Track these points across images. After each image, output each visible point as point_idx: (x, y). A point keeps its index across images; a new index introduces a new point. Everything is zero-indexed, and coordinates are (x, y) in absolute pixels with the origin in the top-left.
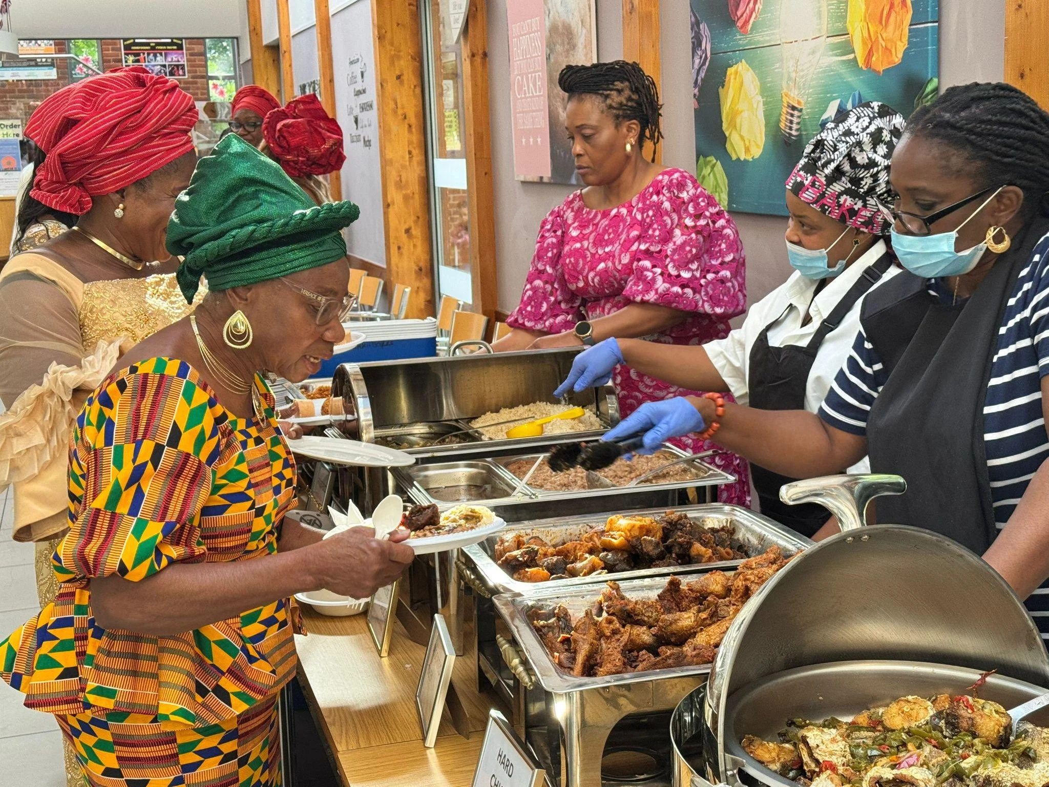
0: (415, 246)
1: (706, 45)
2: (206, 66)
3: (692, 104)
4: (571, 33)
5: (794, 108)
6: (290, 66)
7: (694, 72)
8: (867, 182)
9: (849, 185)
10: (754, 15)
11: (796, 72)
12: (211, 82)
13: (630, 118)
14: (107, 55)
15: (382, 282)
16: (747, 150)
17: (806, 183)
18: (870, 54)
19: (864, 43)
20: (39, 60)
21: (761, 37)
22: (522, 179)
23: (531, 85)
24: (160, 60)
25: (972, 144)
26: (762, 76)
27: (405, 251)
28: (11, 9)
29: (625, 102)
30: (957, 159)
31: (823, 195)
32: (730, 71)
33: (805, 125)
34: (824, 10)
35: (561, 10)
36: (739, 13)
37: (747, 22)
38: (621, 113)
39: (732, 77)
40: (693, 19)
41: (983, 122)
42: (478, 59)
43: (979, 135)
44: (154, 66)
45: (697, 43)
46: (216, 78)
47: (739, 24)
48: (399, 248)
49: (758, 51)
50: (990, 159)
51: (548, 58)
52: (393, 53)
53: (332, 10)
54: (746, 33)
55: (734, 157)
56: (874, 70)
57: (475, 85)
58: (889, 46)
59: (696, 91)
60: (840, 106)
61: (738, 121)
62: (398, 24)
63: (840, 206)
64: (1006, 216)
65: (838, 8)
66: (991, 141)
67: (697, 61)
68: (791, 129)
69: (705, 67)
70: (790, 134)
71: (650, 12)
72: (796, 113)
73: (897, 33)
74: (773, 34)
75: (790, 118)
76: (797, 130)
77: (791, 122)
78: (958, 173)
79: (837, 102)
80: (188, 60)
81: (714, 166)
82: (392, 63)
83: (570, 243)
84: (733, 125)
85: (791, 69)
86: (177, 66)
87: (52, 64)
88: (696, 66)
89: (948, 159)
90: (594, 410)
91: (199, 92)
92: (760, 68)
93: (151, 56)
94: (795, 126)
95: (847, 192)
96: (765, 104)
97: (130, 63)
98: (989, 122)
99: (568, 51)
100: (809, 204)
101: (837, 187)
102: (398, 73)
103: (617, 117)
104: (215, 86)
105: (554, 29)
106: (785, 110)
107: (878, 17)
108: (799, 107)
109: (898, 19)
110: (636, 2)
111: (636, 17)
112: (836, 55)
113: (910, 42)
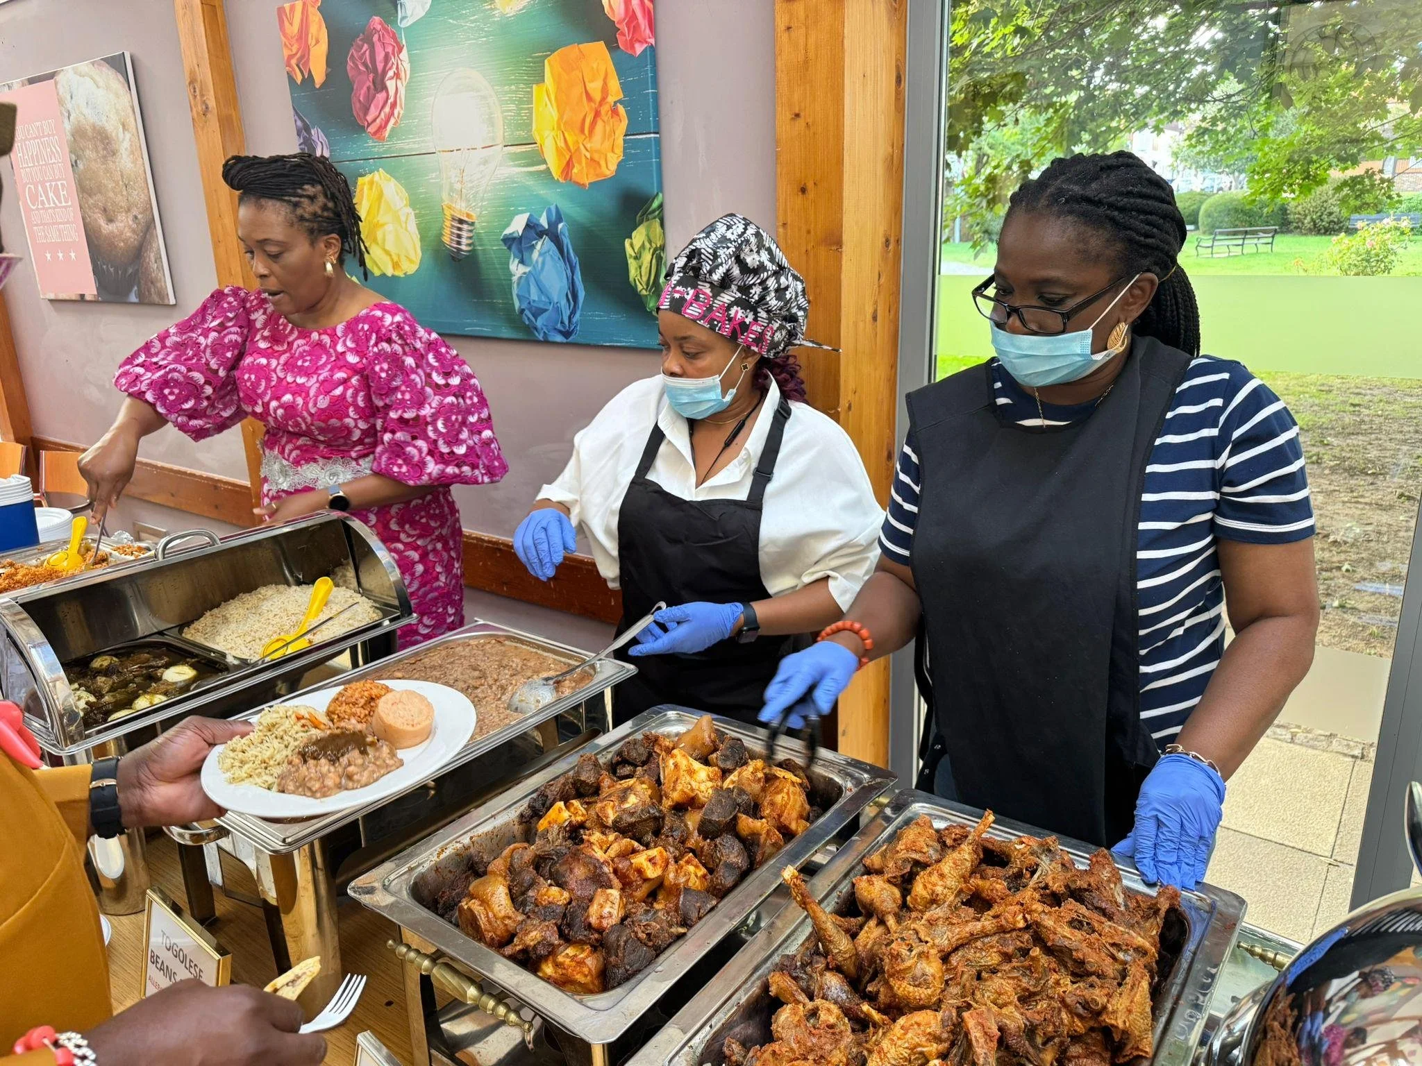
4: (107, 138)
5: (461, 221)
8: (756, 291)
9: (739, 295)
10: (392, 121)
11: (462, 182)
13: (327, 231)
16: (396, 265)
17: (688, 297)
18: (569, 166)
19: (560, 153)
21: (405, 145)
22: (52, 297)
23: (51, 195)
25: (1114, 221)
26: (411, 189)
29: (319, 212)
31: (710, 308)
32: (362, 181)
33: (479, 240)
34: (498, 116)
35: (86, 111)
36: (370, 118)
37: (382, 127)
38: (315, 225)
39: (366, 188)
40: (299, 123)
43: (1122, 210)
47: (372, 129)
49: (403, 160)
51: (74, 165)
54: (382, 139)
55: (377, 273)
56: (577, 183)
58: (596, 157)
60: (529, 220)
61: (380, 234)
63: (730, 319)
65: (519, 114)
66: (1135, 218)
68: (459, 243)
70: (459, 250)
71: (231, 116)
72: (465, 227)
73: (607, 144)
74: (423, 141)
75: (456, 231)
76: (469, 245)
77: (459, 236)
78: (1097, 259)
79: (527, 215)
83: (255, 356)
85: (454, 179)
89: (1086, 241)
92: (409, 180)
94: (464, 241)
95: (737, 302)
96: (417, 216)
99: (105, 157)
100: (694, 321)
101: (726, 298)
103: (311, 231)
105: (79, 134)
106: (448, 223)
107: (579, 124)
108: (470, 221)
109: (608, 129)
110: (212, 103)
111: (213, 119)
112: (519, 166)
113: (625, 154)
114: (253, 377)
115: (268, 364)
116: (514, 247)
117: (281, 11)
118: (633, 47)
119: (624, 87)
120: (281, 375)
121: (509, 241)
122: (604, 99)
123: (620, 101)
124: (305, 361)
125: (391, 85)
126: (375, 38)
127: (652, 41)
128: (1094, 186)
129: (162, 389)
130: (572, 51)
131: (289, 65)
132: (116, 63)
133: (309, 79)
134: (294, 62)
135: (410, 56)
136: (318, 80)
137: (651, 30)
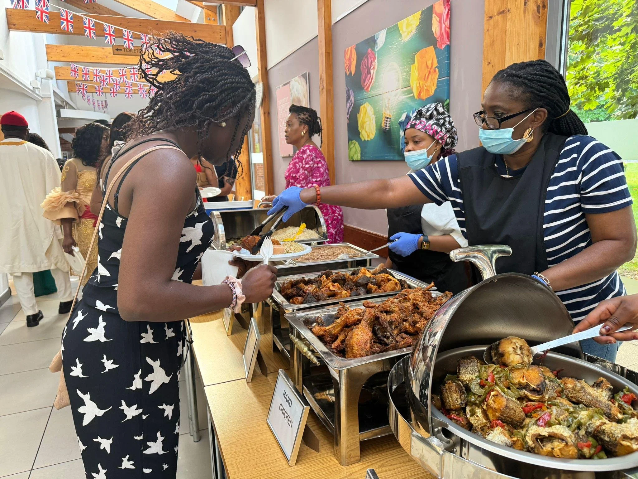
0: (245, 183)
1: (352, 98)
3: (347, 121)
4: (300, 100)
5: (387, 118)
7: (347, 109)
8: (442, 121)
10: (371, 84)
11: (389, 104)
13: (305, 124)
15: (234, 195)
16: (368, 136)
17: (417, 123)
18: (420, 93)
19: (417, 89)
21: (374, 92)
22: (282, 156)
25: (525, 84)
26: (374, 108)
27: (242, 185)
30: (517, 92)
31: (425, 126)
32: (362, 107)
33: (392, 124)
34: (401, 78)
35: (296, 93)
36: (365, 84)
37: (368, 87)
39: (362, 109)
40: (347, 89)
41: (531, 74)
42: (266, 114)
43: (530, 80)
45: (348, 98)
47: (365, 88)
48: (240, 184)
49: (373, 98)
50: (533, 93)
54: (368, 91)
55: (363, 140)
56: (422, 99)
57: (265, 124)
58: (428, 89)
59: (348, 116)
60: (406, 115)
61: (365, 125)
63: (432, 130)
64: (537, 124)
65: (406, 76)
66: (535, 84)
67: (348, 105)
68: (386, 126)
69: (352, 107)
70: (386, 128)
71: (330, 89)
72: (388, 120)
73: (432, 83)
74: (379, 90)
75: (386, 122)
76: (389, 126)
77: (386, 124)
78: (517, 99)
79: (406, 113)
81: (355, 144)
84: (363, 127)
85: (387, 103)
88: (348, 107)
89: (513, 92)
90: (316, 230)
92: (374, 105)
94: (388, 125)
96: (376, 118)
98: (535, 74)
101: (431, 122)
105: (293, 100)
106: (384, 119)
107: (424, 78)
108: (390, 117)
109: (432, 77)
110: (325, 85)
111: (325, 90)
112: (405, 95)
113: (437, 86)
116: (402, 125)
117: (345, 51)
118: (441, 46)
119: (438, 61)
121: (401, 123)
122: (432, 67)
123: (437, 67)
125: (372, 71)
126: (369, 56)
127: (449, 43)
128: (522, 71)
130: (424, 50)
131: (346, 69)
132: (304, 76)
133: (351, 73)
134: (347, 68)
135: (378, 61)
136: (353, 73)
137: (448, 39)
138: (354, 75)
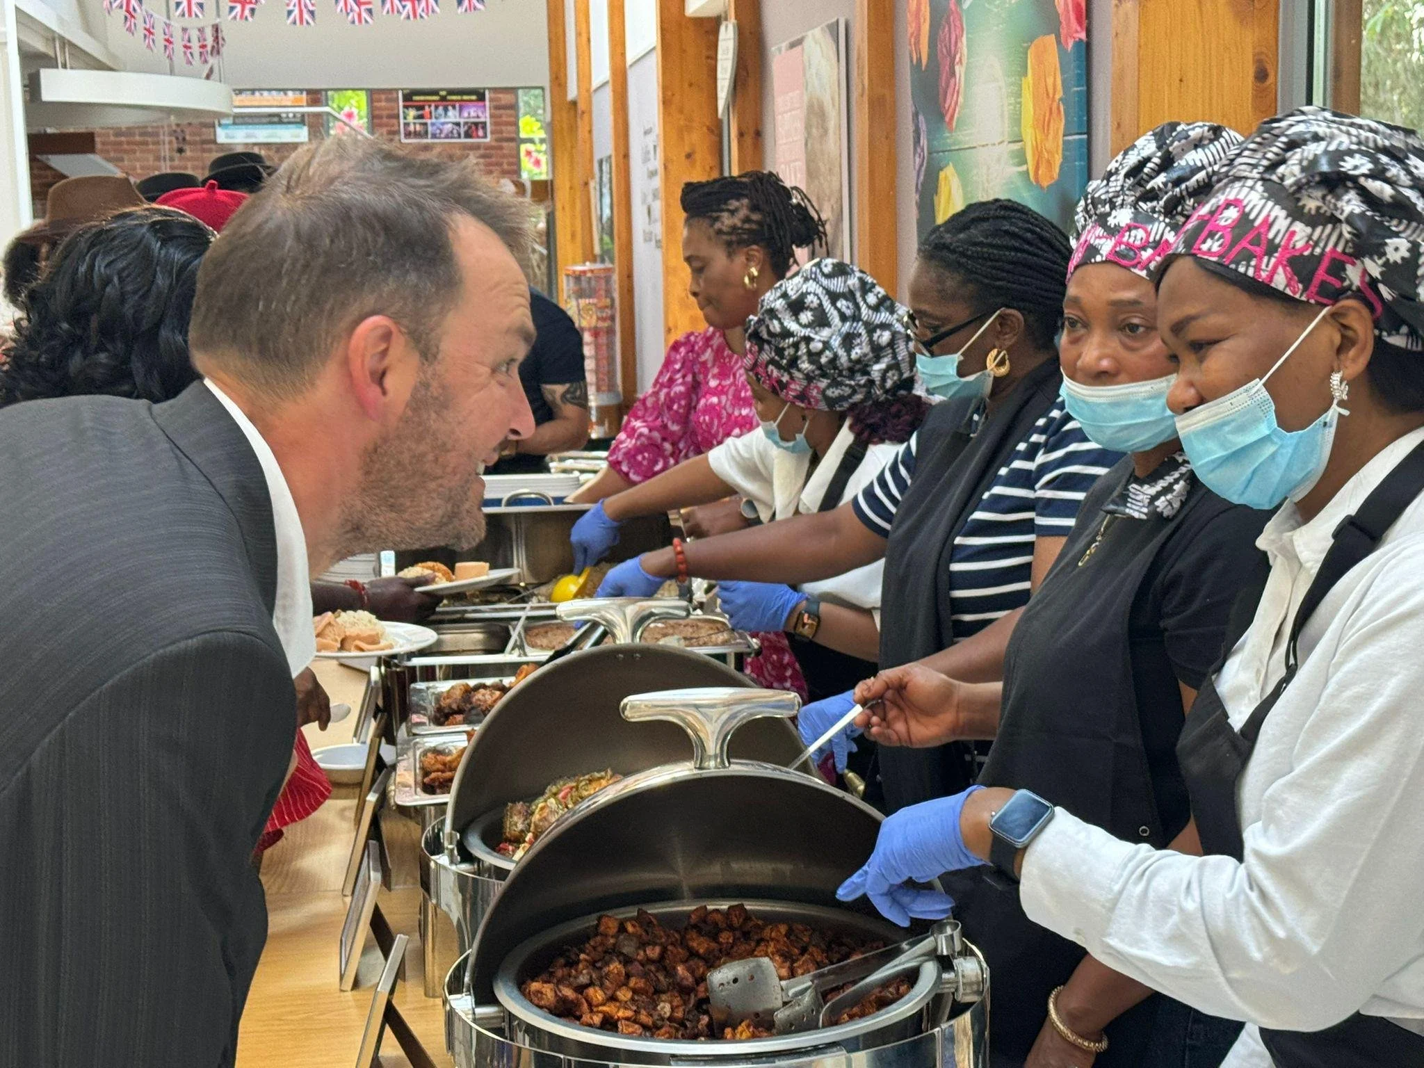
1: (924, 141)
2: (516, 124)
3: (915, 215)
4: (824, 114)
6: (590, 132)
7: (916, 173)
9: (773, 355)
10: (957, 110)
12: (523, 148)
13: (747, 243)
14: (379, 109)
18: (1037, 167)
19: (1034, 155)
20: (284, 115)
21: (963, 137)
24: (453, 115)
28: (224, 50)
29: (739, 224)
30: (951, 282)
32: (942, 175)
34: (1006, 109)
35: (816, 83)
36: (947, 106)
37: (952, 117)
38: (734, 238)
39: (944, 183)
40: (914, 108)
42: (749, 140)
44: (443, 124)
45: (917, 138)
46: (531, 141)
47: (947, 119)
49: (961, 153)
50: (981, 283)
51: (806, 144)
52: (682, 123)
53: (630, 57)
54: (952, 130)
56: (1041, 186)
58: (1050, 159)
59: (918, 197)
62: (691, 85)
63: (769, 376)
64: (1010, 339)
65: (1015, 109)
66: (981, 265)
67: (917, 160)
69: (923, 169)
71: (884, 96)
73: (1055, 144)
74: (971, 134)
80: (491, 116)
82: (681, 138)
83: (708, 396)
85: (984, 178)
86: (476, 124)
87: (301, 120)
88: (917, 167)
89: (943, 282)
91: (505, 161)
92: (963, 177)
93: (441, 110)
95: (771, 362)
97: (410, 119)
99: (821, 136)
102: (687, 149)
103: (729, 244)
104: (529, 153)
105: (810, 107)
107: (1042, 123)
109: (1055, 128)
110: (867, 83)
111: (866, 98)
112: (1015, 164)
113: (1063, 156)
114: (707, 418)
115: (720, 402)
118: (1067, 42)
119: (1063, 83)
120: (730, 411)
122: (1054, 96)
123: (1061, 100)
124: (746, 391)
125: (957, 68)
126: (952, 19)
127: (1082, 35)
129: (634, 456)
130: (1040, 42)
131: (911, 45)
132: (832, 30)
133: (920, 61)
134: (913, 42)
135: (967, 40)
136: (924, 61)
137: (1080, 22)
138: (927, 66)
